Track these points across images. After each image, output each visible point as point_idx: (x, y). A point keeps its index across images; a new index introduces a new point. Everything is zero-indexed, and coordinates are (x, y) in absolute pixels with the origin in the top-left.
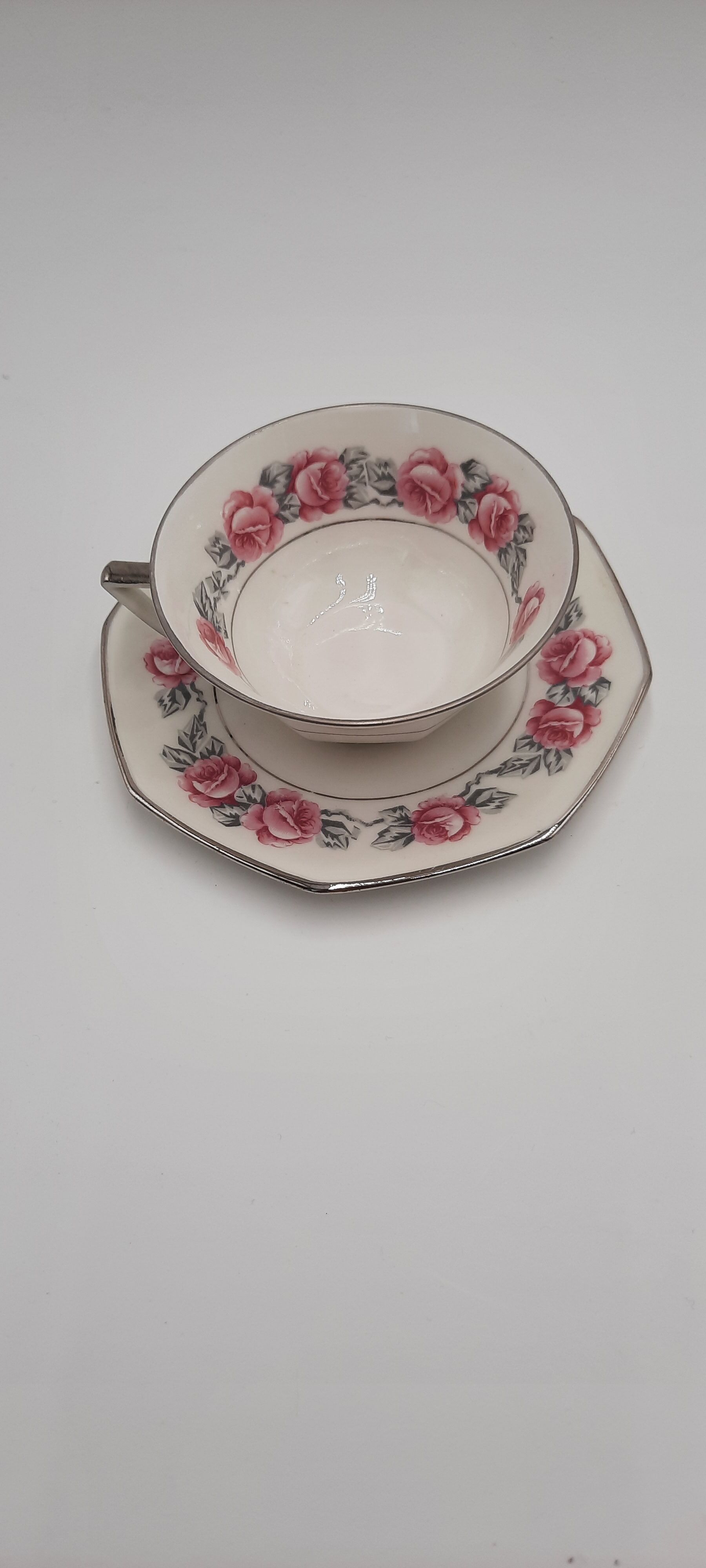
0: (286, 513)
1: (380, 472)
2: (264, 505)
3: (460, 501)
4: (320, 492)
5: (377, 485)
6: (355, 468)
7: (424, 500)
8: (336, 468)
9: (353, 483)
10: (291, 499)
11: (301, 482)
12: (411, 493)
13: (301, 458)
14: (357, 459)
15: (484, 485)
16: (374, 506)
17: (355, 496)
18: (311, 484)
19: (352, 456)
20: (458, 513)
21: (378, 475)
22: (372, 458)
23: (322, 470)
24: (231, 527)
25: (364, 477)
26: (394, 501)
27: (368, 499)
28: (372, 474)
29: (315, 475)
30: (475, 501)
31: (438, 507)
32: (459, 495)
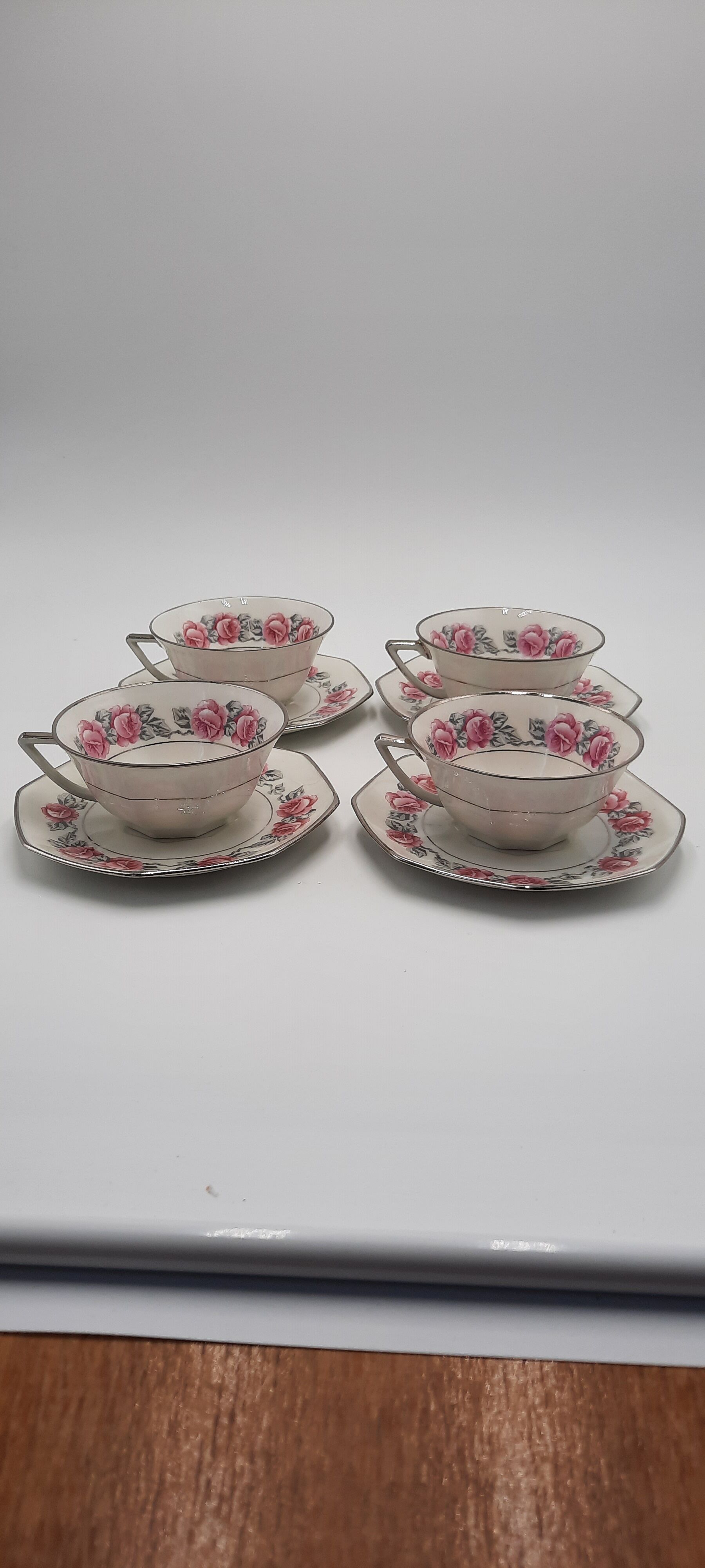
0: (211, 638)
1: (255, 625)
2: (202, 631)
3: (290, 634)
4: (228, 632)
5: (254, 631)
6: (244, 623)
7: (275, 637)
8: (236, 622)
9: (243, 630)
10: (214, 632)
11: (219, 626)
12: (269, 634)
13: (220, 615)
14: (246, 619)
15: (300, 623)
16: (252, 641)
17: (244, 636)
18: (224, 628)
19: (243, 617)
20: (289, 639)
21: (254, 627)
22: (252, 619)
23: (229, 622)
24: (186, 634)
25: (248, 627)
26: (261, 639)
27: (249, 638)
28: (252, 625)
29: (226, 624)
30: (296, 631)
31: (281, 639)
32: (290, 631)
